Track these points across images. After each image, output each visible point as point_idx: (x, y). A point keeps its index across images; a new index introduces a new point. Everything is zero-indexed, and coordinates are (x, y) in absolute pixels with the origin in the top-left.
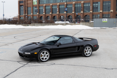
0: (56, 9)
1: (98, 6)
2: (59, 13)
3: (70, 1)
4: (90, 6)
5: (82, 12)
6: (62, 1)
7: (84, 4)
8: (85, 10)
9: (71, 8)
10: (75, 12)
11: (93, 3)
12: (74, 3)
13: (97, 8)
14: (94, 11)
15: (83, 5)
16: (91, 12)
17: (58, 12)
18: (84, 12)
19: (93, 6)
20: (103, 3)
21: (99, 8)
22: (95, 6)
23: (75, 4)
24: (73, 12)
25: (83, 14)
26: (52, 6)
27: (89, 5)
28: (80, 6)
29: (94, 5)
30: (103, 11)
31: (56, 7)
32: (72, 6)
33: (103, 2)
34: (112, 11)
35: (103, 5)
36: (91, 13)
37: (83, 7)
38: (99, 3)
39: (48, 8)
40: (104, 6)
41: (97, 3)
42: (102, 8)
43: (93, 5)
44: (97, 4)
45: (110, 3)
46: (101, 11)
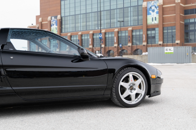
0: (88, 40)
1: (155, 33)
2: (93, 46)
3: (110, 28)
4: (142, 35)
5: (130, 44)
6: (97, 28)
7: (132, 31)
8: (134, 41)
9: (112, 38)
10: (119, 45)
11: (147, 30)
12: (116, 30)
13: (154, 37)
14: (149, 43)
15: (132, 34)
16: (145, 43)
17: (91, 45)
18: (132, 44)
19: (147, 35)
20: (163, 30)
21: (157, 37)
22: (151, 34)
23: (118, 32)
24: (116, 45)
25: (132, 47)
26: (82, 35)
27: (141, 33)
28: (127, 34)
29: (149, 32)
30: (163, 42)
31: (89, 37)
32: (113, 35)
33: (163, 28)
34: (178, 42)
35: (163, 33)
36: (144, 45)
37: (131, 35)
38: (157, 29)
39: (75, 38)
40: (165, 34)
41: (154, 29)
42: (161, 38)
43: (147, 33)
44: (153, 32)
45: (175, 29)
46: (161, 43)
